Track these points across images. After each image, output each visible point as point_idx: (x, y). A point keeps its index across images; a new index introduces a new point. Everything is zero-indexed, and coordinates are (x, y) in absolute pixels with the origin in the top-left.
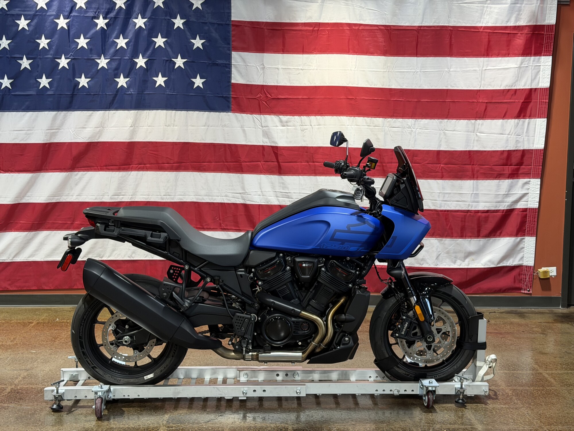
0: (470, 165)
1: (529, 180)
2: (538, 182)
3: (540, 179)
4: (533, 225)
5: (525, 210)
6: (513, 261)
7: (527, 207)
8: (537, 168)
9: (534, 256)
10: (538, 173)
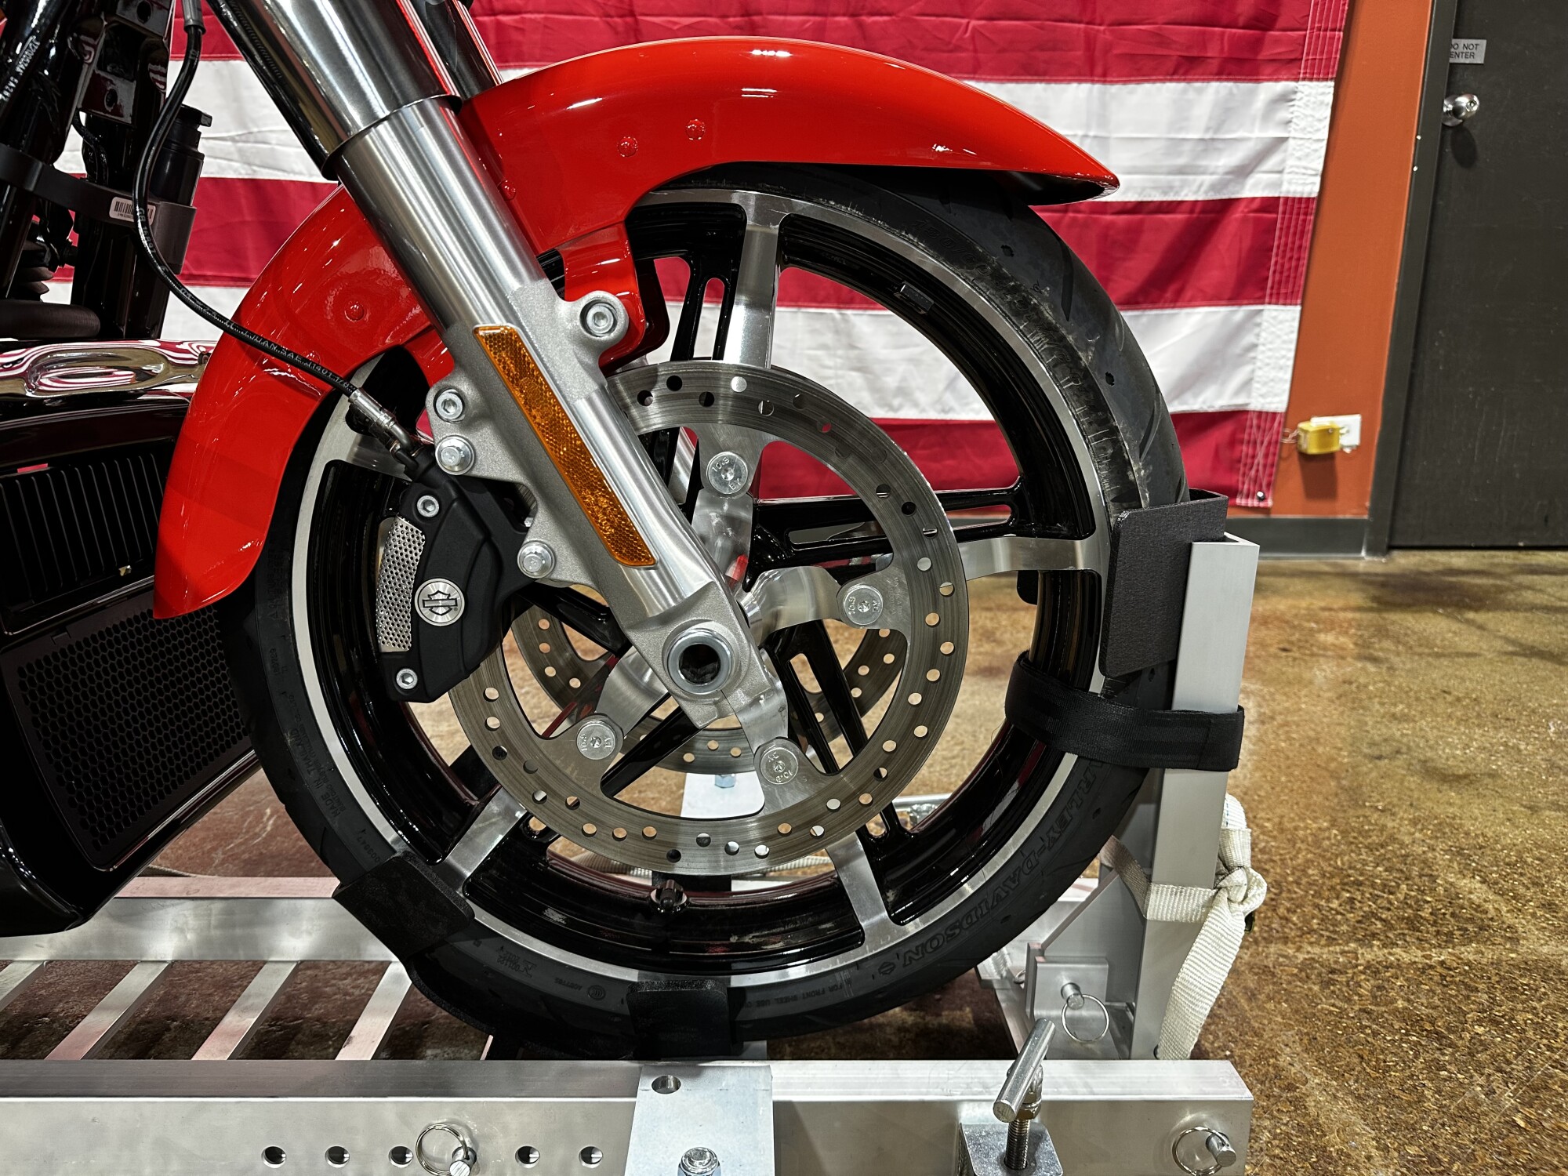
0: (1080, 22)
1: (1292, 84)
2: (1323, 94)
3: (1332, 84)
4: (1294, 263)
5: (1269, 204)
6: (1219, 395)
7: (1276, 195)
8: (1325, 37)
9: (1288, 376)
10: (1329, 59)
